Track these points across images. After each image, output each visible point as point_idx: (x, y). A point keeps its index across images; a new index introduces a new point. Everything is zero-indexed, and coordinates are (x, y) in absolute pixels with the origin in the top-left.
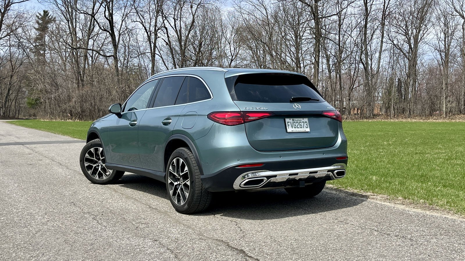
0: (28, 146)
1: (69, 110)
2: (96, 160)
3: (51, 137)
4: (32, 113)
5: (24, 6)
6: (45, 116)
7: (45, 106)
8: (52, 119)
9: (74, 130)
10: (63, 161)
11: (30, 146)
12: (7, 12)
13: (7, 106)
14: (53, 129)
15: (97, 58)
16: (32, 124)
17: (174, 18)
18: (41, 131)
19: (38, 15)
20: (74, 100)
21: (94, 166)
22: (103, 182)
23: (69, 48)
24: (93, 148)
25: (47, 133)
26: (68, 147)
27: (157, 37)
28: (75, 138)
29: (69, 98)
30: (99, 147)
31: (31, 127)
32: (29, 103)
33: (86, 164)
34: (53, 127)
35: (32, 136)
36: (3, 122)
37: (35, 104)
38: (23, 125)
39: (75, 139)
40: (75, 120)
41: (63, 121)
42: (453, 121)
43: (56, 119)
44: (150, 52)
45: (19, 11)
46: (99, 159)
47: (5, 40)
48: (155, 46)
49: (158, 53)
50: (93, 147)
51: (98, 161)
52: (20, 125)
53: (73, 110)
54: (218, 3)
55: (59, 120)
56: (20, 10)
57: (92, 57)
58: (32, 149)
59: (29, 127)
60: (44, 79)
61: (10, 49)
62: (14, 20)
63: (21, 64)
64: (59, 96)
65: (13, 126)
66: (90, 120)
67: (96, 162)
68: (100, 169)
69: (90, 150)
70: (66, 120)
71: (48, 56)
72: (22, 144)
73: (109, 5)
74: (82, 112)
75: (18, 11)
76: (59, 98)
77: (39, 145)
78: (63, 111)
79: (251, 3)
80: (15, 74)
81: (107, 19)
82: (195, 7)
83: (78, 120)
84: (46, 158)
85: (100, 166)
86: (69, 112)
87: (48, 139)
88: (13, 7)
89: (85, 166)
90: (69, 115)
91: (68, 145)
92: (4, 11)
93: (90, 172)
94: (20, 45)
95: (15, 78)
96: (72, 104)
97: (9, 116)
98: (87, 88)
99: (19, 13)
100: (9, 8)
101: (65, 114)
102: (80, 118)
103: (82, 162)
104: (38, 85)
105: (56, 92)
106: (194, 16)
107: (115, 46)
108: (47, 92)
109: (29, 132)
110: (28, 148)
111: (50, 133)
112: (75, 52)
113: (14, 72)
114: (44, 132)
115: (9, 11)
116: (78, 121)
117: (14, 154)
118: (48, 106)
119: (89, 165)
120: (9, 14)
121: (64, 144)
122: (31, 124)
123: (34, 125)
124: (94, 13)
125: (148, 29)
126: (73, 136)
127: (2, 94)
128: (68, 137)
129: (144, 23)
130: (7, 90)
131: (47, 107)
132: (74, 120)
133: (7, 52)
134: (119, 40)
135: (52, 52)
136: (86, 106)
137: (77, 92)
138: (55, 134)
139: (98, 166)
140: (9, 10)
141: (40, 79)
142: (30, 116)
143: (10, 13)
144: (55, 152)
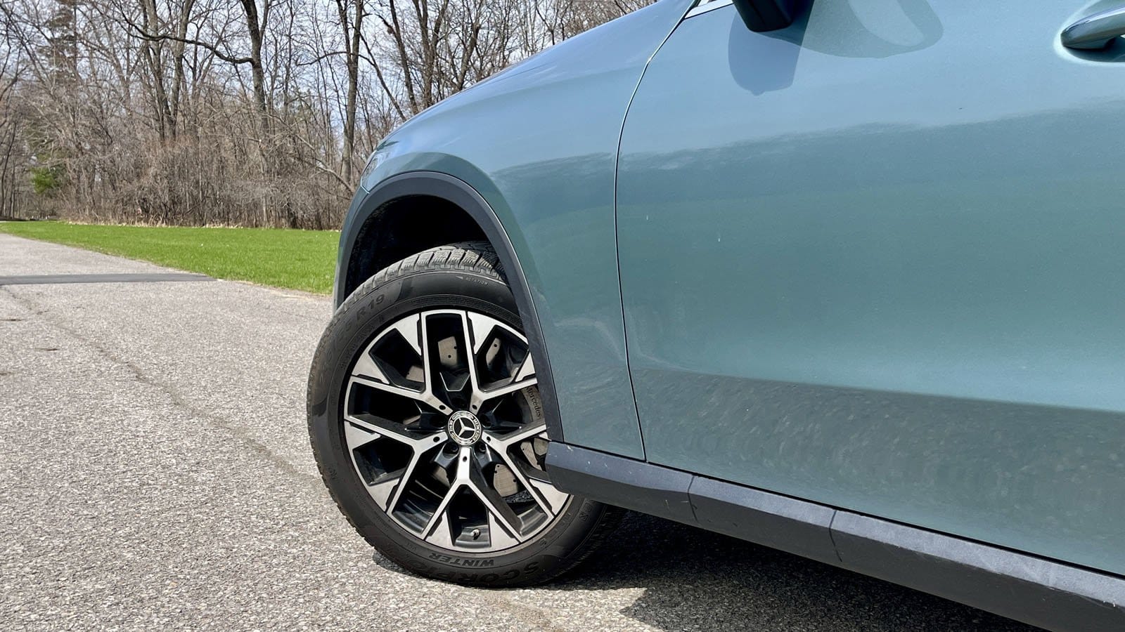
0: (18, 290)
1: (141, 196)
2: (436, 403)
3: (93, 262)
4: (47, 209)
6: (78, 212)
7: (79, 188)
8: (96, 219)
9: (158, 244)
10: (147, 356)
11: (22, 289)
14: (100, 242)
15: (206, 71)
16: (43, 230)
18: (65, 246)
20: (152, 171)
21: (420, 446)
22: (489, 569)
23: (136, 37)
24: (416, 317)
25: (81, 252)
26: (152, 295)
27: (363, 13)
28: (168, 266)
29: (139, 169)
30: (467, 309)
31: (41, 237)
32: (39, 182)
33: (359, 434)
34: (100, 238)
35: (37, 258)
37: (52, 185)
38: (19, 233)
39: (170, 270)
40: (157, 224)
41: (124, 224)
43: (106, 220)
44: (346, 50)
46: (462, 401)
48: (358, 36)
49: (366, 55)
50: (419, 311)
51: (448, 411)
53: (151, 197)
55: (113, 223)
57: (194, 70)
58: (26, 300)
59: (34, 236)
60: (73, 116)
63: (14, 81)
64: (113, 161)
66: (195, 223)
67: (434, 421)
68: (463, 474)
69: (395, 331)
70: (133, 223)
71: (83, 64)
74: (174, 203)
76: (115, 165)
77: (54, 286)
78: (125, 199)
83: (163, 222)
84: (76, 342)
85: (465, 452)
86: (139, 202)
87: (86, 268)
89: (351, 446)
90: (140, 209)
91: (153, 287)
93: (383, 491)
96: (146, 182)
98: (185, 143)
101: (129, 208)
102: (169, 220)
103: (325, 416)
104: (58, 132)
105: (104, 151)
107: (257, 35)
109: (30, 249)
110: (13, 296)
111: (91, 252)
112: (153, 50)
114: (75, 249)
116: (164, 225)
118: (86, 185)
119: (384, 439)
121: (139, 283)
122: (39, 230)
123: (47, 232)
126: (162, 260)
128: (145, 264)
131: (84, 189)
132: (153, 223)
134: (265, 21)
135: (94, 55)
136: (183, 189)
137: (160, 151)
138: (107, 254)
139: (451, 447)
141: (64, 116)
142: (43, 214)
144: (108, 315)
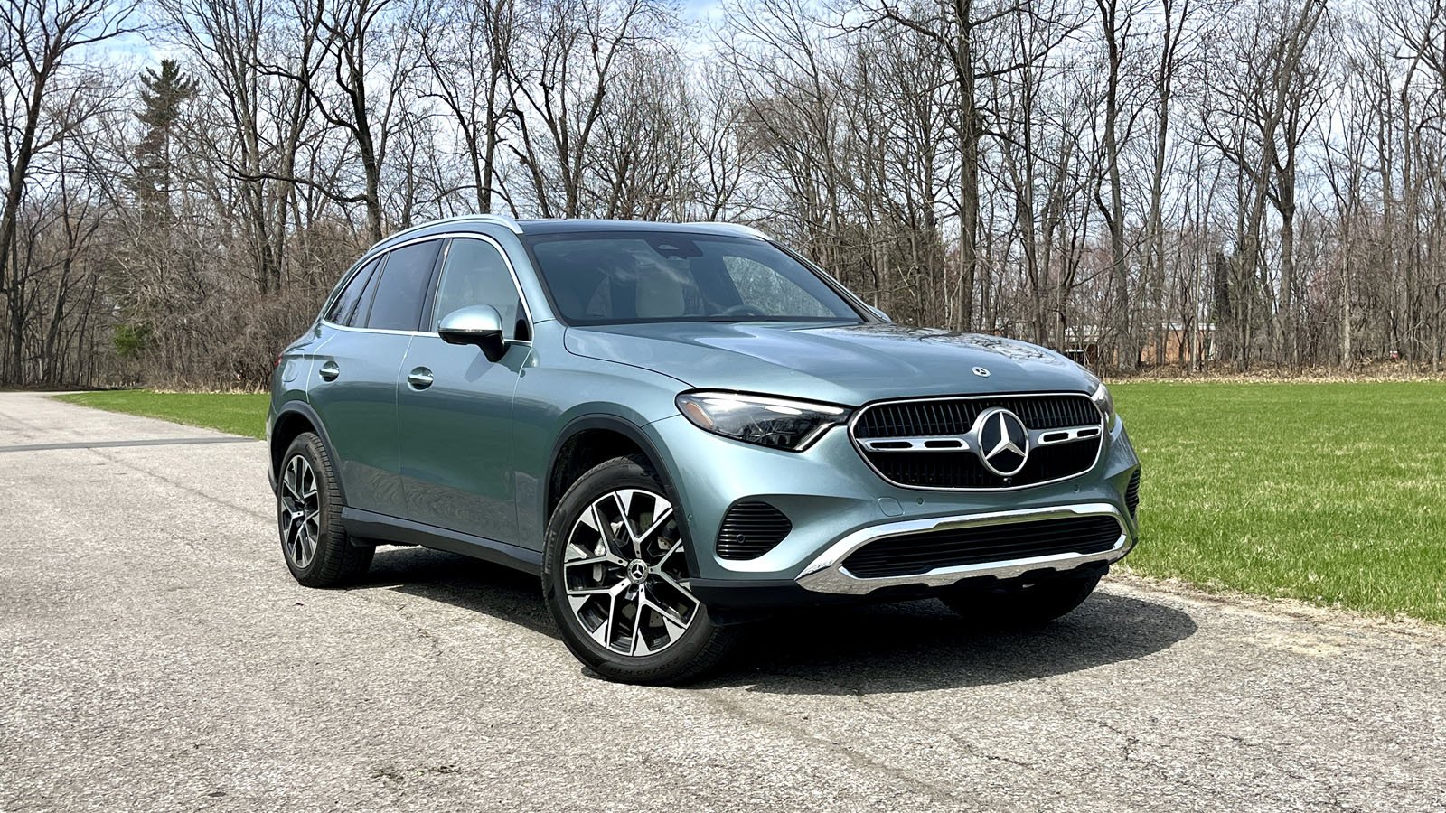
0: (100, 449)
1: (236, 359)
4: (132, 374)
5: (101, 53)
6: (166, 379)
8: (185, 386)
9: (237, 413)
11: (105, 450)
12: (52, 71)
13: (54, 351)
16: (125, 402)
17: (542, 84)
19: (147, 74)
20: (248, 330)
23: (233, 177)
27: (496, 140)
28: (229, 432)
29: (238, 323)
31: (122, 409)
32: (121, 343)
34: (183, 407)
35: (117, 428)
36: (44, 397)
37: (137, 344)
38: (97, 406)
40: (254, 390)
41: (217, 392)
42: (1368, 379)
43: (197, 387)
44: (475, 184)
45: (89, 68)
47: (47, 155)
48: (489, 168)
49: (499, 189)
52: (90, 405)
53: (248, 360)
54: (676, 34)
55: (205, 390)
56: (92, 64)
58: (108, 457)
60: (161, 269)
61: (63, 182)
62: (74, 95)
63: (95, 227)
64: (206, 320)
65: (72, 408)
70: (227, 390)
71: (176, 196)
72: (88, 446)
73: (353, 46)
75: (84, 67)
78: (219, 363)
79: (765, 37)
80: (79, 255)
81: (346, 89)
82: (605, 49)
83: (261, 388)
84: (137, 471)
86: (235, 365)
88: (69, 55)
90: (236, 374)
92: (44, 70)
94: (92, 169)
95: (78, 265)
96: (243, 342)
97: (60, 381)
98: (287, 297)
99: (89, 75)
100: (58, 59)
101: (224, 373)
102: (268, 385)
104: (143, 289)
105: (196, 307)
106: (602, 75)
107: (372, 169)
108: (170, 308)
109: (110, 421)
110: (98, 453)
111: (167, 422)
112: (253, 190)
113: (75, 250)
115: (60, 67)
116: (262, 392)
117: (62, 464)
120: (58, 76)
122: (121, 401)
123: (129, 403)
124: (307, 72)
125: (467, 116)
127: (42, 315)
129: (455, 100)
130: (56, 303)
132: (251, 390)
133: (53, 190)
134: (382, 152)
135: (190, 186)
137: (259, 307)
140: (59, 64)
141: (150, 269)
142: (127, 380)
143: (62, 73)
144: (161, 461)
